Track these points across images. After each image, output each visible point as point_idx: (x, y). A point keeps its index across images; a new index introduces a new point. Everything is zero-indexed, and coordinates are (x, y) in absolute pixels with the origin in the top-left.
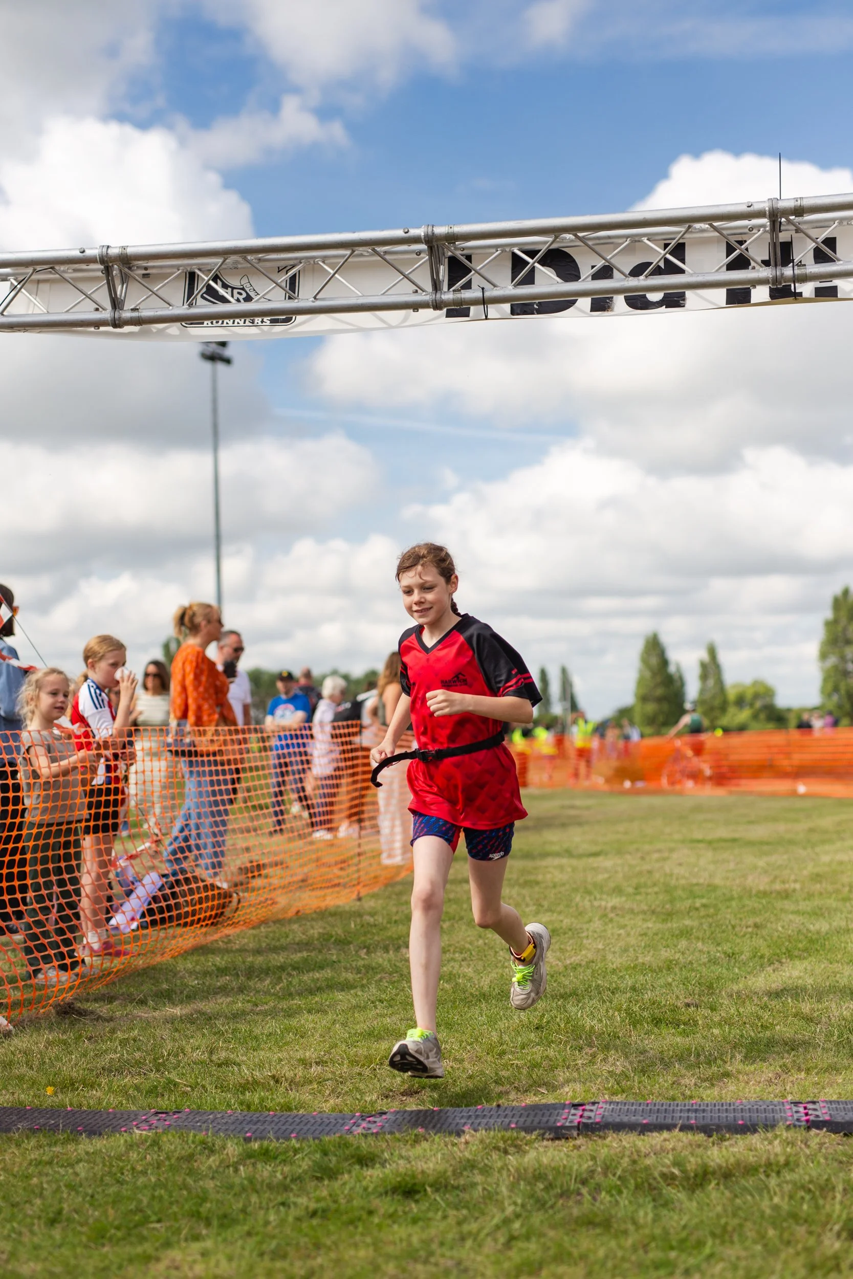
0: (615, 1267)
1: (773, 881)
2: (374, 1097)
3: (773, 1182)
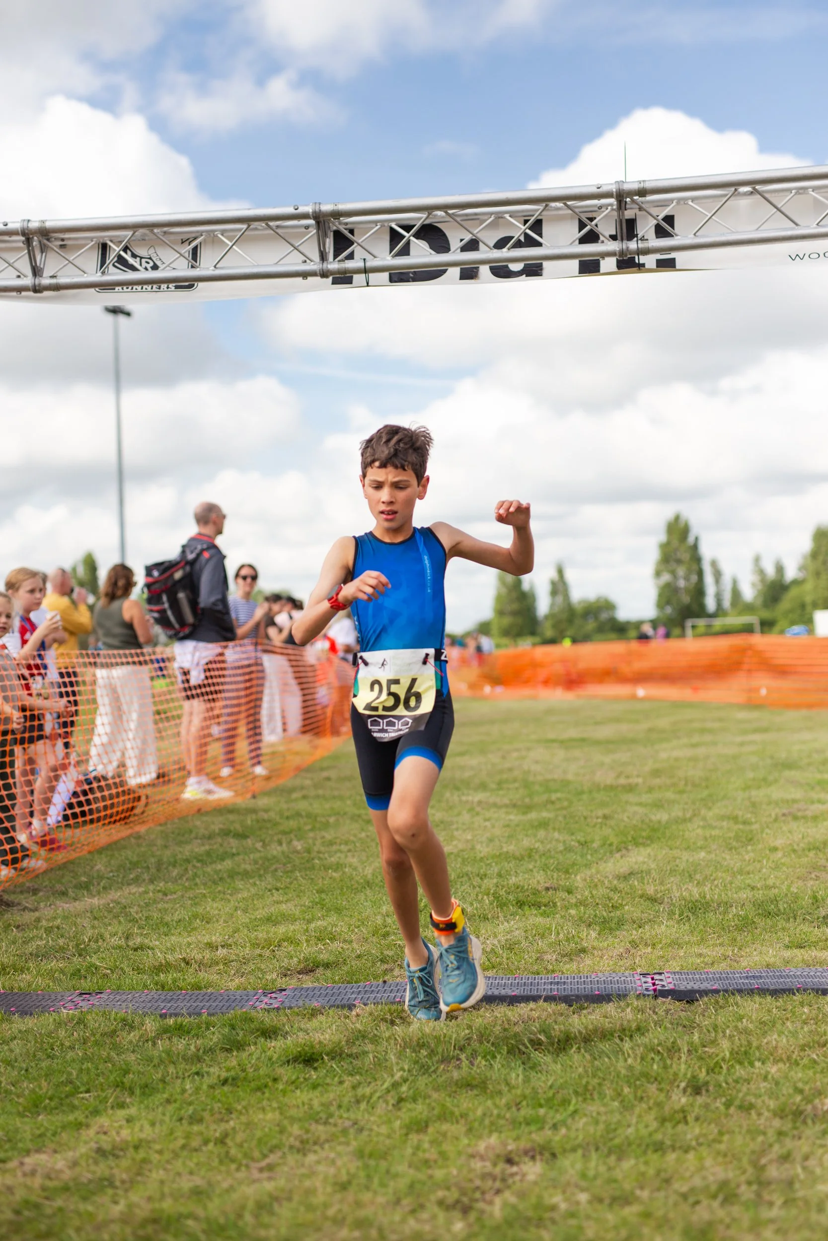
0: (492, 1123)
1: (618, 776)
2: (274, 976)
3: (627, 1045)
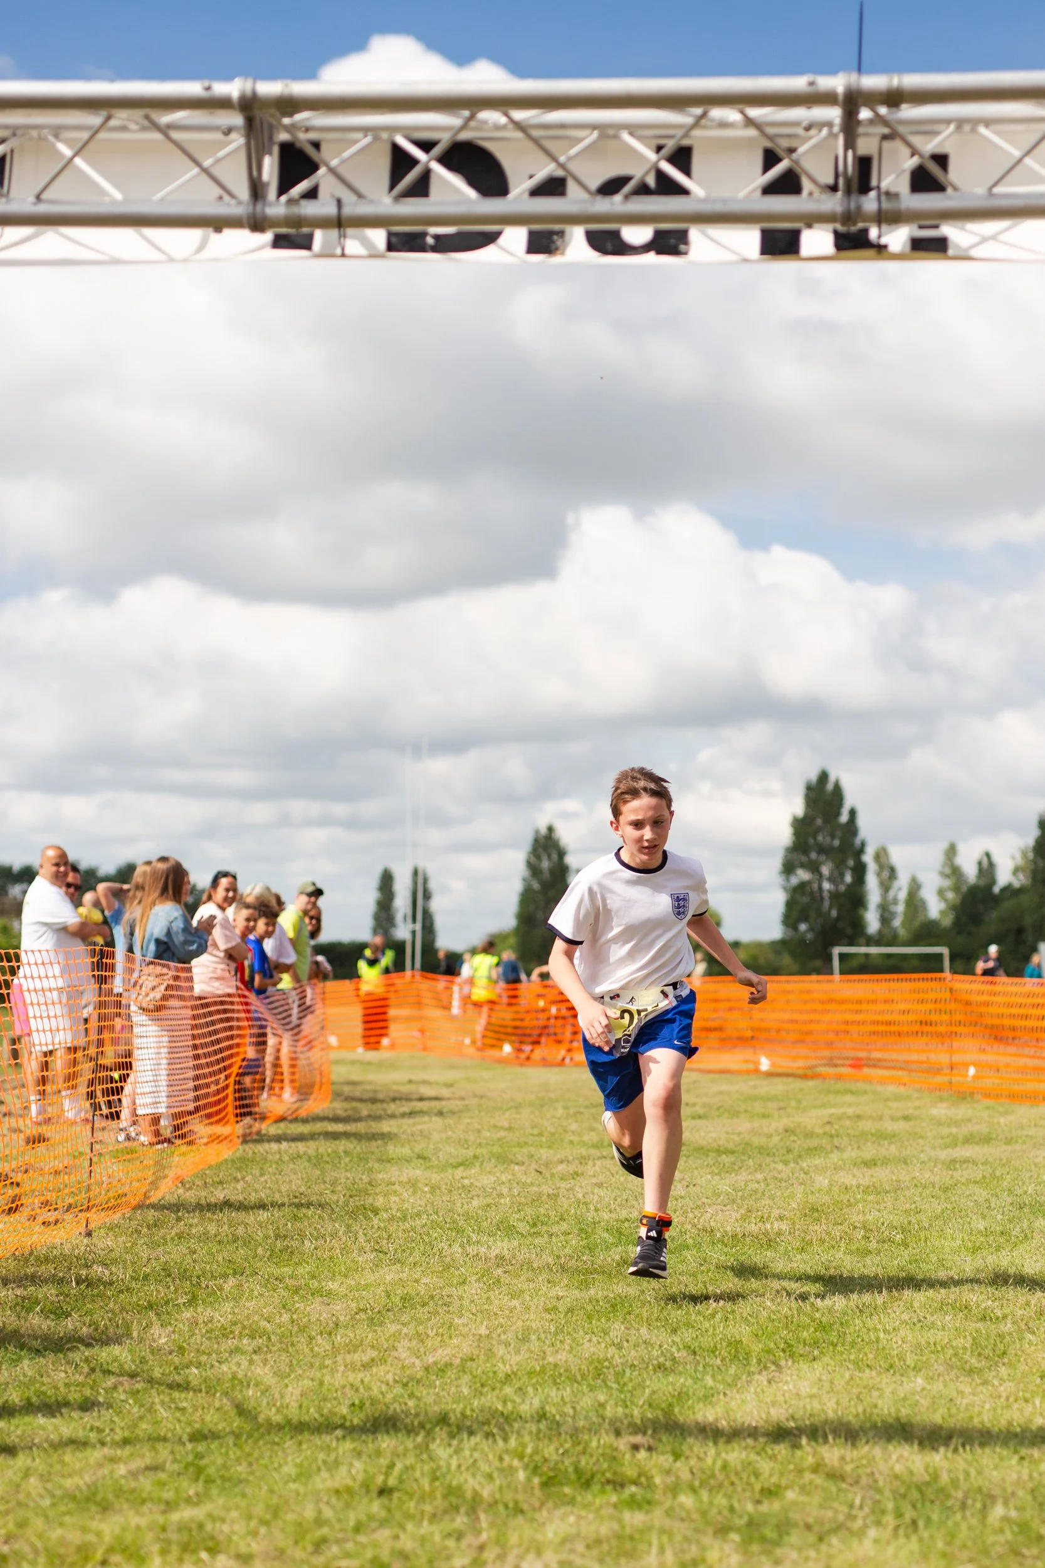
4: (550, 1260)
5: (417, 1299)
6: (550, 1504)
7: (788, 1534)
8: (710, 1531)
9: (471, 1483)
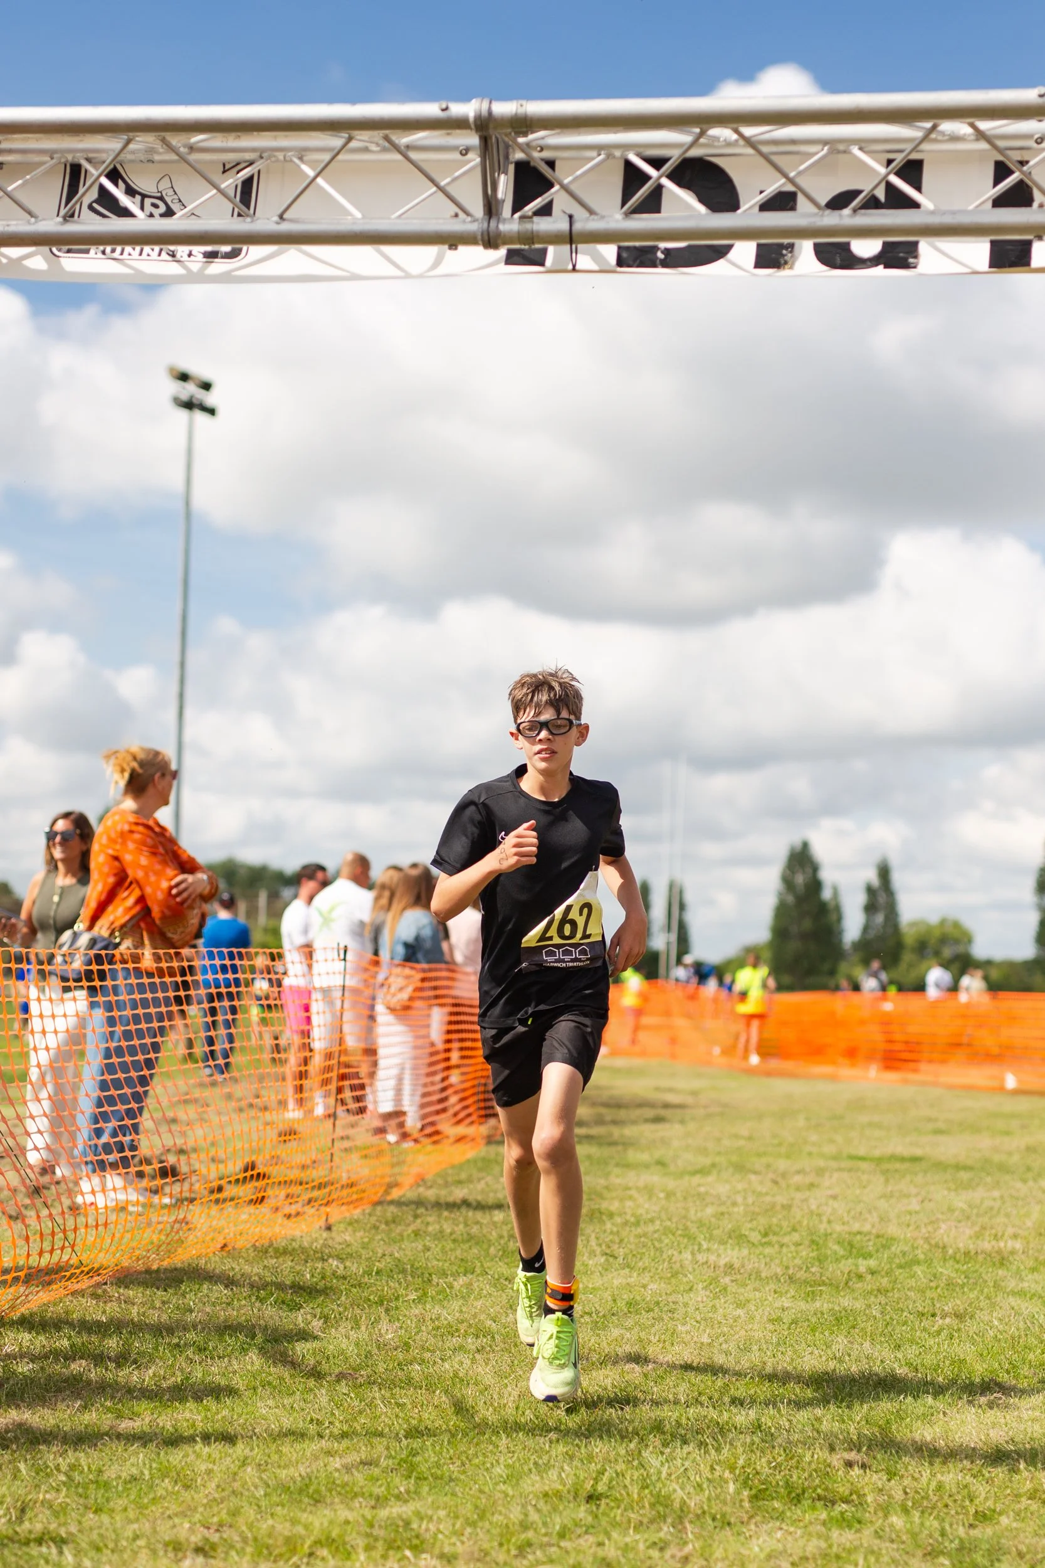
4: (779, 1271)
5: (643, 1305)
6: (758, 1518)
7: (999, 1560)
8: (920, 1553)
9: (678, 1493)
